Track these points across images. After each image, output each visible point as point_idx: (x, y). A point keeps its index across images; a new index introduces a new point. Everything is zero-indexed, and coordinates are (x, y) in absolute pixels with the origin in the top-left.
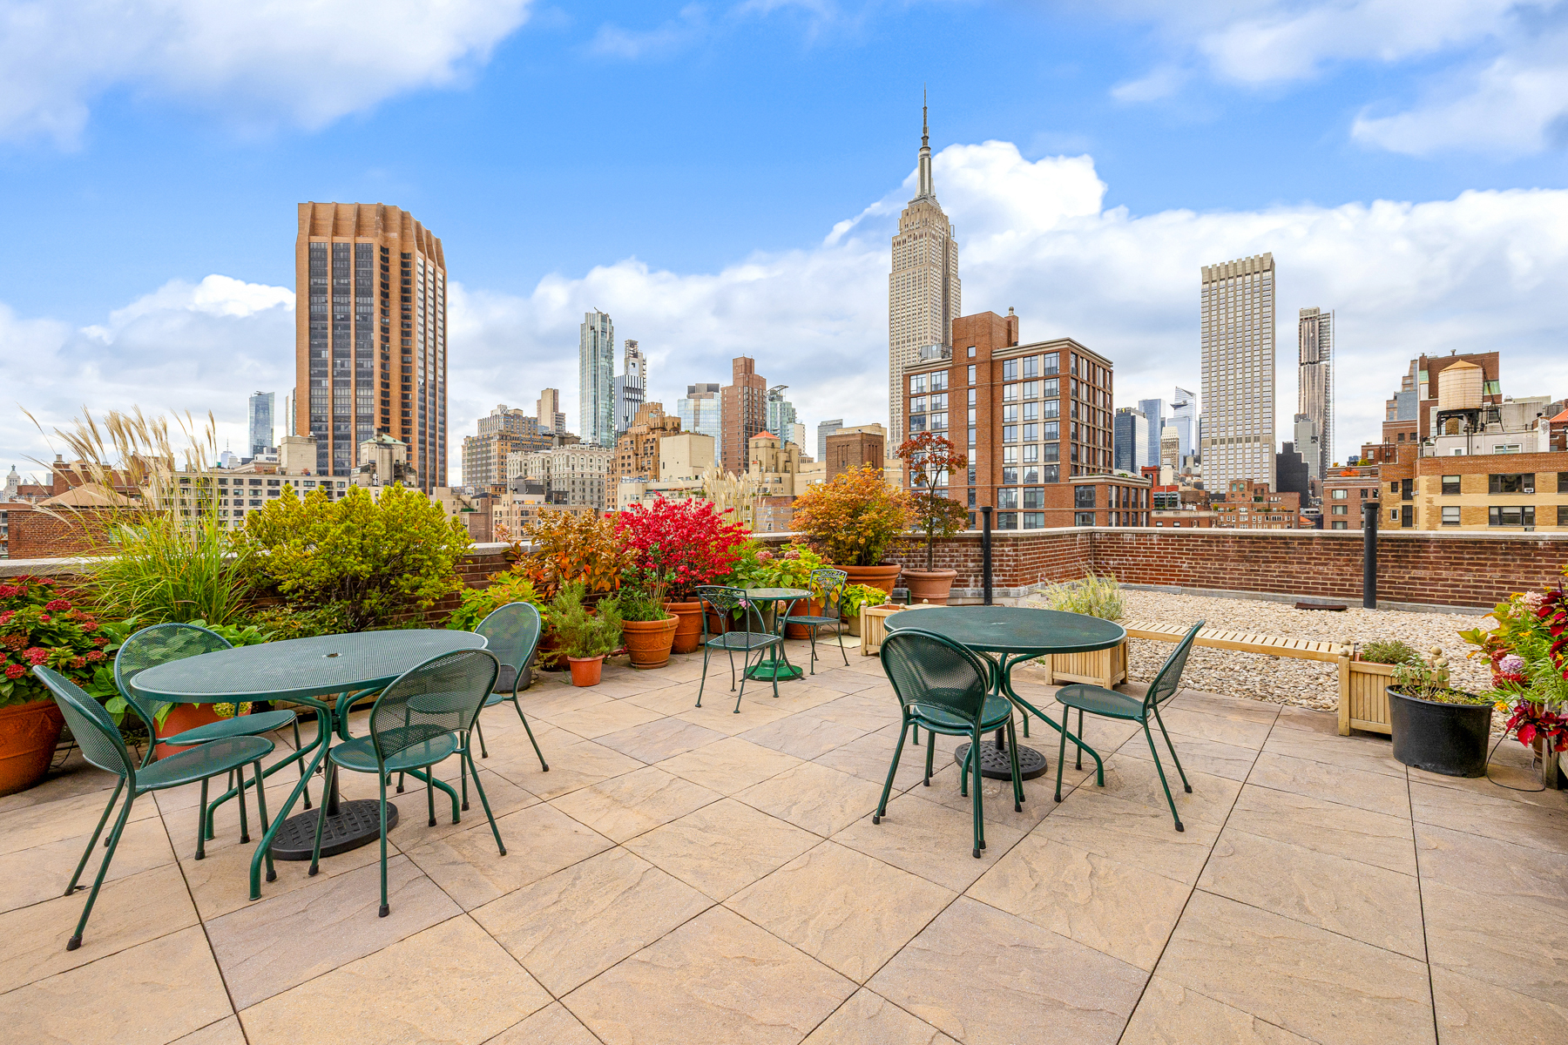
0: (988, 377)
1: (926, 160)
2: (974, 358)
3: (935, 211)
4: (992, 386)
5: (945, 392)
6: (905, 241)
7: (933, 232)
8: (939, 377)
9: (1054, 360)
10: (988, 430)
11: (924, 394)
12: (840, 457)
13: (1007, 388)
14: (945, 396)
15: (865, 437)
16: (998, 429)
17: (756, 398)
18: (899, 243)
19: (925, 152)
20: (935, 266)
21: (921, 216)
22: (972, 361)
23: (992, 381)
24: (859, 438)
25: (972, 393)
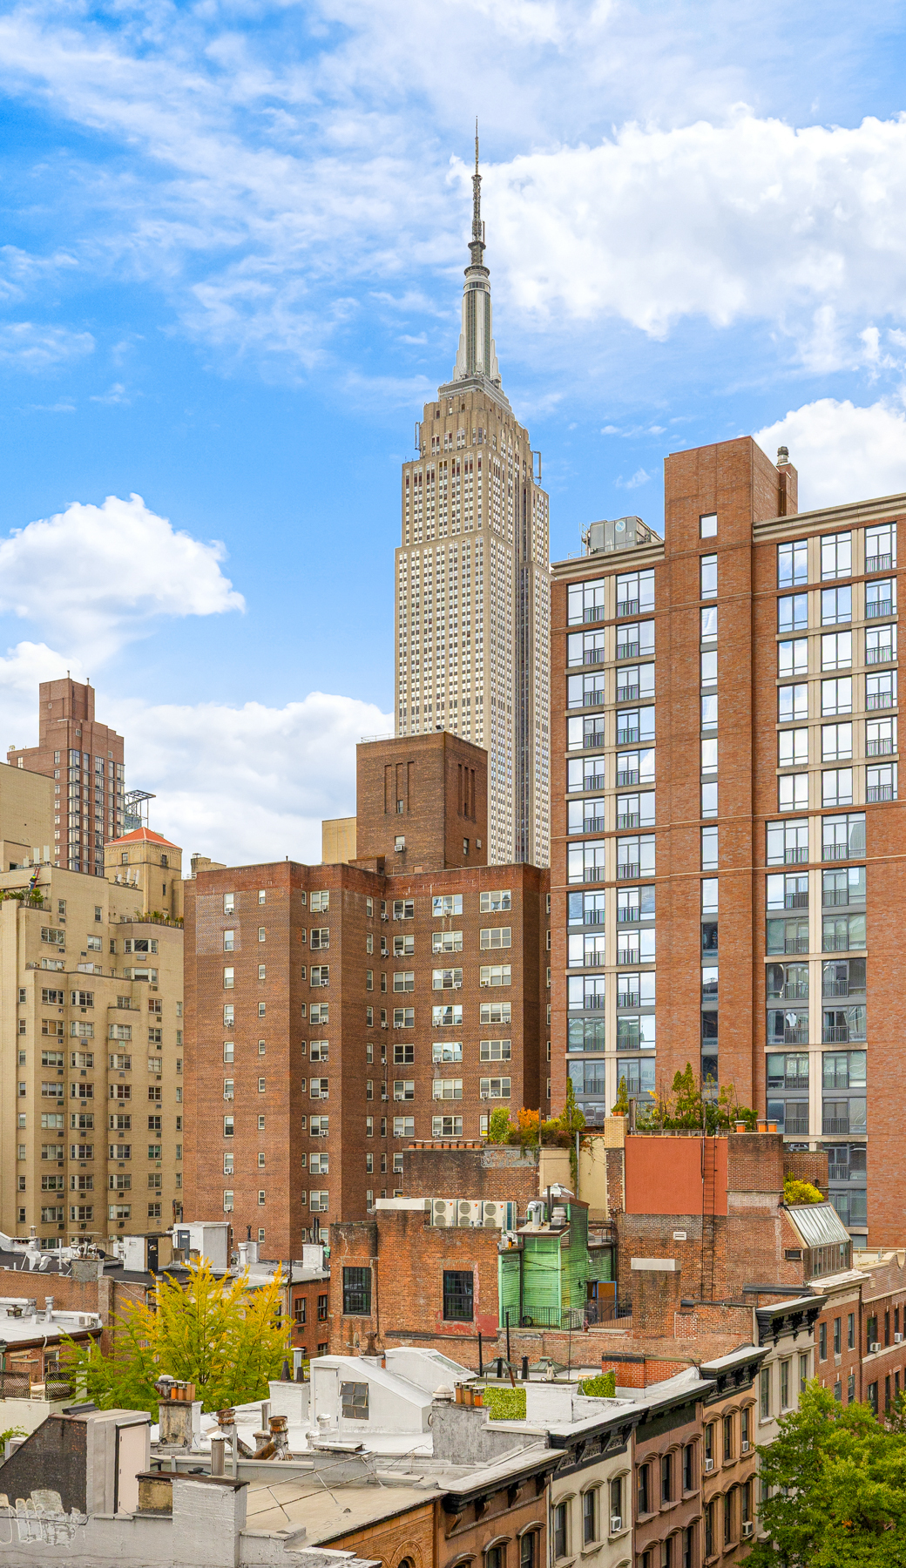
0: (746, 580)
1: (480, 297)
2: (713, 540)
3: (498, 413)
4: (753, 599)
5: (647, 618)
6: (431, 476)
7: (496, 461)
8: (633, 586)
9: (885, 540)
10: (745, 695)
11: (600, 626)
12: (391, 791)
13: (785, 604)
14: (649, 628)
15: (450, 744)
16: (765, 691)
17: (99, 781)
18: (418, 479)
19: (474, 277)
20: (501, 538)
21: (469, 420)
22: (710, 547)
23: (753, 590)
24: (438, 745)
25: (710, 617)
